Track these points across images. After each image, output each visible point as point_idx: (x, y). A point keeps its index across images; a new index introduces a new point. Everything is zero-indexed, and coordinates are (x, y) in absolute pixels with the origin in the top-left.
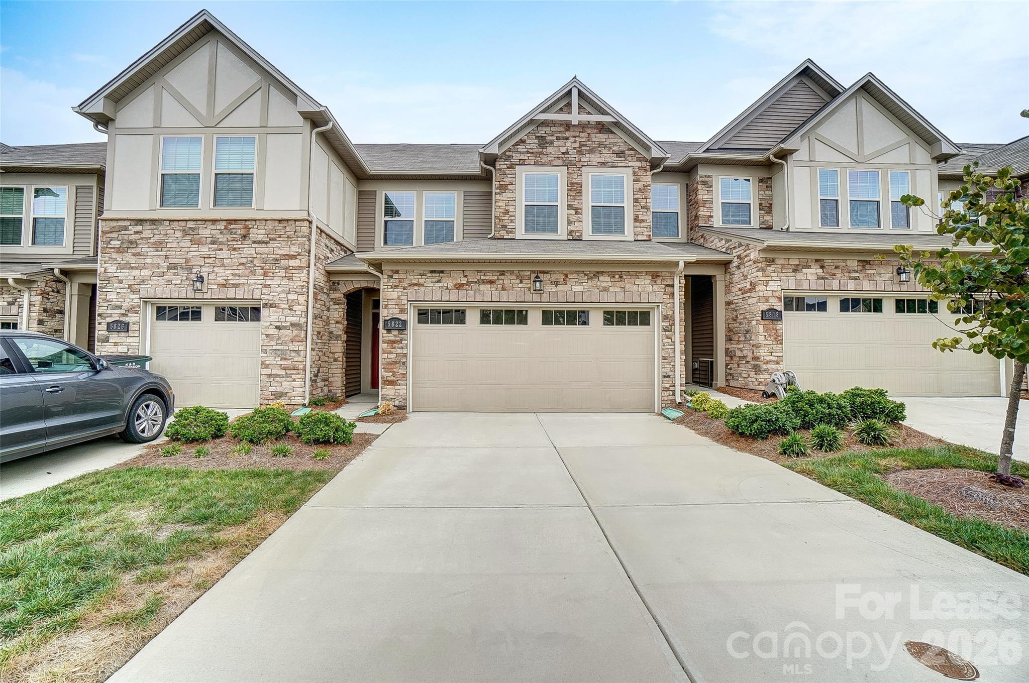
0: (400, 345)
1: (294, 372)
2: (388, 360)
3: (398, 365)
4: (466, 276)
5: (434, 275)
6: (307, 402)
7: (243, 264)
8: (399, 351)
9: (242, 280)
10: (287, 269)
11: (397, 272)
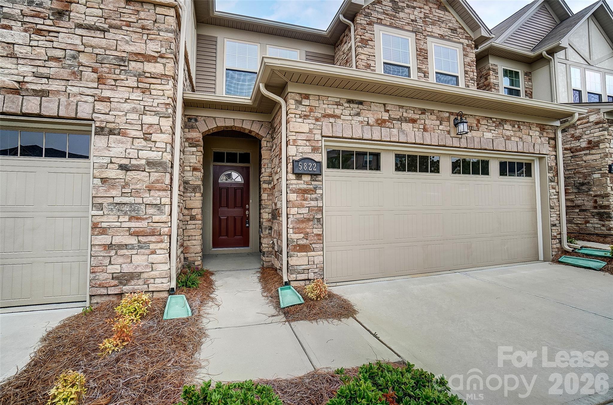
0: (314, 196)
1: (153, 239)
2: (298, 216)
3: (311, 223)
4: (387, 111)
5: (352, 105)
6: (173, 285)
8: (313, 203)
9: (54, 86)
10: (140, 76)
11: (307, 97)
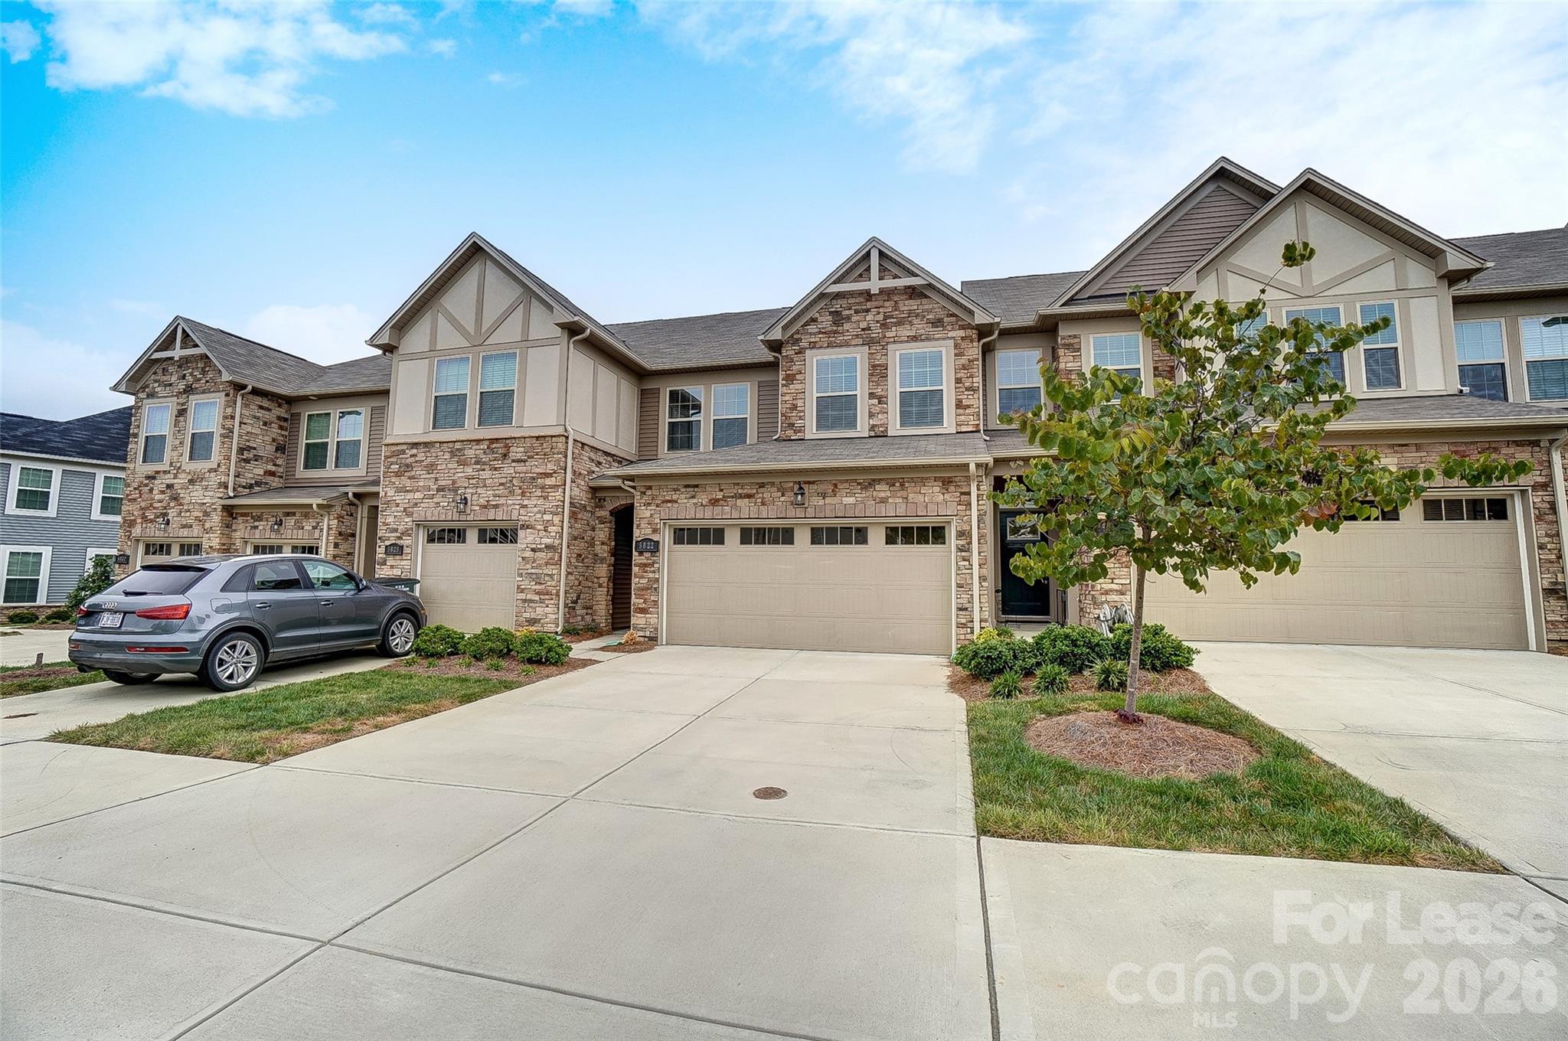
0: (652, 569)
1: (547, 597)
2: (639, 585)
3: (649, 591)
4: (721, 490)
5: (688, 489)
6: (559, 630)
7: (501, 484)
8: (651, 575)
9: (502, 501)
10: (543, 488)
11: (650, 488)
